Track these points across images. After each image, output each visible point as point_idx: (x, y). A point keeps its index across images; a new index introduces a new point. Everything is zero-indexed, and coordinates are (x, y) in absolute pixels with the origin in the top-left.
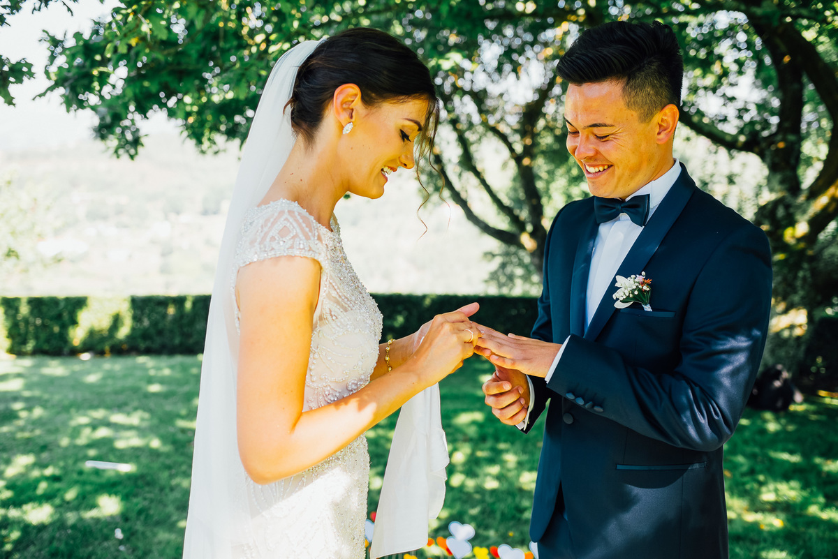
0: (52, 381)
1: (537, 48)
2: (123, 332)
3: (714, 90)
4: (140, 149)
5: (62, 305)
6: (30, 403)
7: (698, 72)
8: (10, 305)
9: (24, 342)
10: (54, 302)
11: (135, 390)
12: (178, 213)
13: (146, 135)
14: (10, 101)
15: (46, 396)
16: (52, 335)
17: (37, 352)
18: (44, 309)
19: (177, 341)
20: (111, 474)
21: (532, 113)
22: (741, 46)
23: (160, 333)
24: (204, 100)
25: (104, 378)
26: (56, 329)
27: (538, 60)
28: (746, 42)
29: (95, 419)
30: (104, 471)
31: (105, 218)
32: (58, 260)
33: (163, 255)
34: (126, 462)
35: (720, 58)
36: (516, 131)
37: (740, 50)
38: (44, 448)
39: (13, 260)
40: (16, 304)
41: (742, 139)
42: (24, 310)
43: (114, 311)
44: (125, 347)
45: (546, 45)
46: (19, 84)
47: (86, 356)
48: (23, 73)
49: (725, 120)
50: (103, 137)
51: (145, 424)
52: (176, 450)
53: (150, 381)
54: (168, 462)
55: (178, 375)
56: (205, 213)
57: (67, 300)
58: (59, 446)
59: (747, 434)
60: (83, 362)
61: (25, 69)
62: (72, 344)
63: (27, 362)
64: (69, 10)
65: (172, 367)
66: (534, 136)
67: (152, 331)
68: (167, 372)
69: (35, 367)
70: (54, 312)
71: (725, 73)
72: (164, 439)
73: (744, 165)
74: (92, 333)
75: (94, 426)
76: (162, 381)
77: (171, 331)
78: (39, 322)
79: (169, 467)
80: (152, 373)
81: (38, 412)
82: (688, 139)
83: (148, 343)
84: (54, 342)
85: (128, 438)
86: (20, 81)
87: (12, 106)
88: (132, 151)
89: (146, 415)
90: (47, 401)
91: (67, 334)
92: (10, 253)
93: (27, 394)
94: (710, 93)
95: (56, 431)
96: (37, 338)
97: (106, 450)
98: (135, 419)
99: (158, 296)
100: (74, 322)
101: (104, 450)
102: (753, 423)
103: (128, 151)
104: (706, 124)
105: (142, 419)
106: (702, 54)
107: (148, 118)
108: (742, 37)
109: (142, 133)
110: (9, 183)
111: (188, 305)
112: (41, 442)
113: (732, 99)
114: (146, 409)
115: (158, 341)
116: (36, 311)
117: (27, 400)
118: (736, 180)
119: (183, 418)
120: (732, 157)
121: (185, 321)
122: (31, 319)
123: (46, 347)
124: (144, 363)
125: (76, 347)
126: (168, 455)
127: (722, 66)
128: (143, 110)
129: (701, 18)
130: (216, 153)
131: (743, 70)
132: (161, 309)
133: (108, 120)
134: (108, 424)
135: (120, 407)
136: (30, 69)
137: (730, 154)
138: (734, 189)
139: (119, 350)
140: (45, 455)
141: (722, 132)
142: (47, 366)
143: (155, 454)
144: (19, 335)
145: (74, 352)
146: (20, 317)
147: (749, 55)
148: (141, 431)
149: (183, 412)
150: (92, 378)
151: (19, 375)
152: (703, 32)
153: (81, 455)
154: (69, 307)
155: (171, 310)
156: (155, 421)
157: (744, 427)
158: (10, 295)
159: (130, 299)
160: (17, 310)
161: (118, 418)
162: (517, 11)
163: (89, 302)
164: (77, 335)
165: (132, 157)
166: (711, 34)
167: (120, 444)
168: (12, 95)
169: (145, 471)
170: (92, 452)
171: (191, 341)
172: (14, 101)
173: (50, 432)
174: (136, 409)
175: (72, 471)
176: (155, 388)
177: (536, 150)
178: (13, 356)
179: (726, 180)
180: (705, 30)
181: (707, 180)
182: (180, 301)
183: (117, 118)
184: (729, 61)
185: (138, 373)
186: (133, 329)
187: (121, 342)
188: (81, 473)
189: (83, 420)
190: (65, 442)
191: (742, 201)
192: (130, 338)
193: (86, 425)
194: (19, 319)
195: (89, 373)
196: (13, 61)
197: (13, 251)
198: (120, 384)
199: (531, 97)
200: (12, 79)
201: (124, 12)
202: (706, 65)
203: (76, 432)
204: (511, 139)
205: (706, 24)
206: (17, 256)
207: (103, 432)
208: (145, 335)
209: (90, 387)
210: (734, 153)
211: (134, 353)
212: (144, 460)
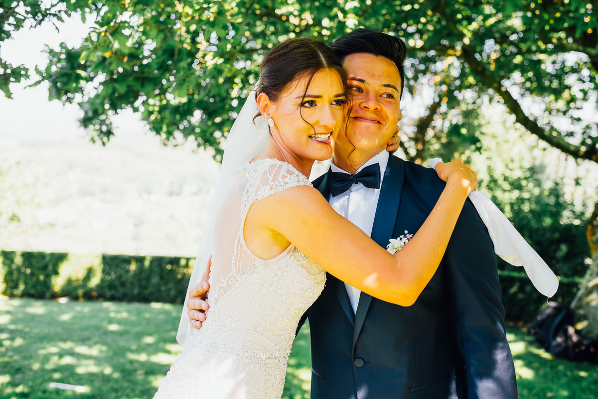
0: (33, 318)
1: (428, 75)
2: (95, 282)
3: (565, 113)
4: (111, 137)
5: (48, 259)
6: (13, 334)
7: (552, 97)
8: (8, 256)
9: (16, 286)
10: (42, 256)
11: (97, 328)
12: (149, 193)
13: (117, 128)
14: (9, 95)
15: (27, 330)
16: (38, 282)
17: (26, 295)
18: (34, 261)
19: (136, 291)
20: (69, 393)
21: (423, 125)
22: (585, 80)
23: (123, 284)
24: (164, 102)
25: (74, 318)
26: (42, 278)
27: (429, 85)
28: (589, 76)
29: (63, 349)
30: (64, 391)
31: (92, 195)
32: (52, 225)
33: (136, 225)
34: (82, 385)
35: (569, 88)
36: (411, 139)
37: (584, 82)
38: (19, 370)
39: (15, 223)
40: (12, 256)
41: (583, 149)
42: (18, 260)
43: (88, 265)
44: (95, 294)
45: (435, 73)
46: (18, 83)
47: (63, 300)
48: (21, 75)
49: (571, 134)
50: (86, 126)
51: (103, 355)
52: (124, 377)
53: (111, 321)
54: (116, 386)
55: (133, 318)
56: (171, 194)
57: (52, 254)
58: (31, 370)
59: (584, 384)
60: (60, 304)
61: (23, 72)
62: (53, 290)
63: (16, 302)
64: (57, 28)
65: (129, 312)
66: (424, 143)
67: (117, 283)
68: (125, 315)
69: (20, 306)
70: (42, 264)
71: (573, 99)
72: (115, 368)
73: (588, 171)
74: (69, 282)
75: (61, 355)
76: (119, 322)
77: (132, 284)
78: (28, 271)
79: (116, 391)
80: (112, 315)
81: (19, 342)
82: (544, 149)
83: (113, 292)
84: (39, 288)
85: (87, 366)
86: (18, 80)
87: (10, 99)
88: (105, 139)
89: (104, 348)
90: (26, 333)
91: (50, 282)
92: (14, 218)
93: (12, 327)
94: (561, 114)
95: (30, 357)
96: (26, 284)
97: (69, 373)
98: (95, 351)
99: (123, 255)
100: (56, 273)
101: (67, 374)
102: (590, 376)
103: (102, 139)
104: (555, 137)
105: (101, 351)
106: (555, 84)
107: (118, 114)
108: (586, 73)
109: (114, 125)
110: (18, 163)
111: (147, 263)
112: (17, 366)
113: (579, 120)
114: (103, 343)
115: (121, 290)
116: (27, 263)
117: (11, 332)
118: (580, 182)
119: (132, 351)
120: (578, 165)
121: (143, 276)
122: (23, 270)
123: (32, 291)
124: (108, 308)
125: (56, 292)
126: (116, 381)
127: (570, 94)
128: (114, 107)
129: (553, 57)
130: (176, 146)
131: (586, 97)
132: (124, 265)
133: (90, 114)
134: (72, 354)
135: (84, 341)
136: (27, 73)
137: (576, 162)
138: (580, 190)
139: (89, 297)
140: (19, 376)
141: (568, 143)
142: (31, 306)
143: (106, 379)
144: (12, 281)
145: (54, 297)
146: (14, 267)
147: (591, 86)
148: (98, 361)
149: (134, 347)
150: (65, 317)
151: (8, 312)
152: (556, 68)
153: (47, 377)
154: (53, 261)
155: (133, 267)
156: (110, 353)
157: (583, 378)
158: (8, 249)
159: (101, 257)
160: (12, 261)
161: (82, 349)
162: (409, 46)
163: (69, 257)
164: (58, 283)
165: (104, 144)
166: (562, 69)
167: (80, 370)
168: (11, 91)
169: (97, 392)
170: (57, 376)
171: (147, 292)
172: (12, 96)
173: (25, 358)
174: (96, 343)
175: (38, 390)
176: (114, 327)
177: (426, 154)
178: (6, 298)
179: (574, 182)
180: (558, 66)
181: (559, 181)
182: (140, 260)
183: (96, 113)
184: (576, 91)
185: (102, 315)
186: (103, 280)
187: (92, 290)
188: (45, 392)
189: (54, 350)
190: (36, 366)
191: (586, 199)
192: (100, 287)
193: (54, 354)
194: (13, 268)
195: (63, 313)
196: (15, 66)
197: (16, 216)
198: (85, 323)
199: (423, 113)
200: (12, 79)
201: (98, 31)
202: (557, 93)
203: (47, 358)
204: (406, 145)
205: (558, 62)
206: (19, 220)
207: (67, 360)
208: (111, 286)
209: (63, 324)
210: (580, 160)
211: (101, 299)
212: (97, 384)
